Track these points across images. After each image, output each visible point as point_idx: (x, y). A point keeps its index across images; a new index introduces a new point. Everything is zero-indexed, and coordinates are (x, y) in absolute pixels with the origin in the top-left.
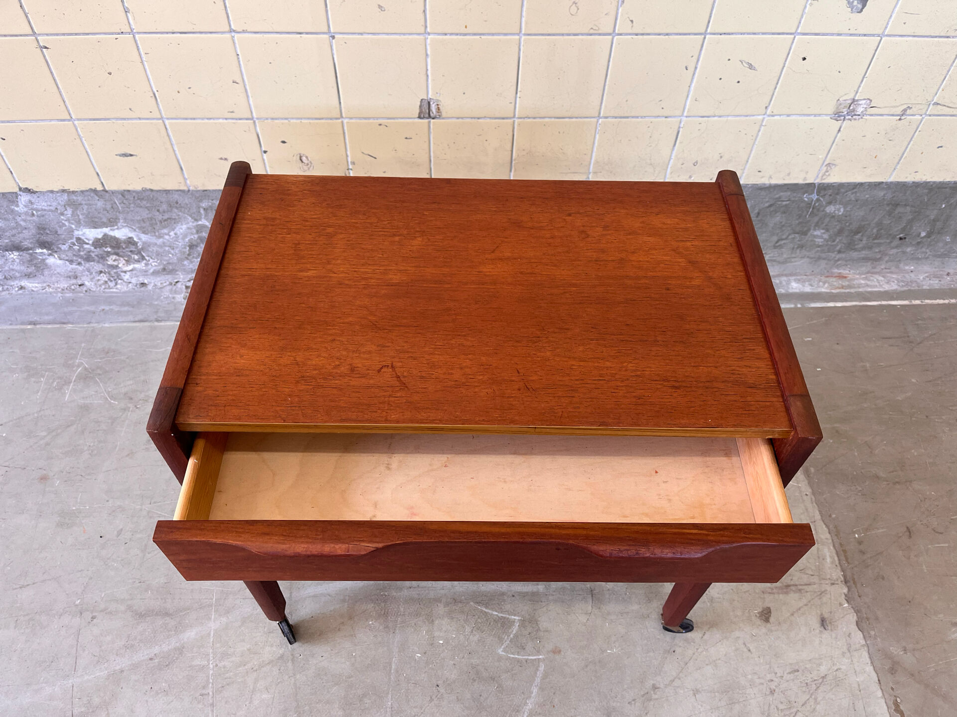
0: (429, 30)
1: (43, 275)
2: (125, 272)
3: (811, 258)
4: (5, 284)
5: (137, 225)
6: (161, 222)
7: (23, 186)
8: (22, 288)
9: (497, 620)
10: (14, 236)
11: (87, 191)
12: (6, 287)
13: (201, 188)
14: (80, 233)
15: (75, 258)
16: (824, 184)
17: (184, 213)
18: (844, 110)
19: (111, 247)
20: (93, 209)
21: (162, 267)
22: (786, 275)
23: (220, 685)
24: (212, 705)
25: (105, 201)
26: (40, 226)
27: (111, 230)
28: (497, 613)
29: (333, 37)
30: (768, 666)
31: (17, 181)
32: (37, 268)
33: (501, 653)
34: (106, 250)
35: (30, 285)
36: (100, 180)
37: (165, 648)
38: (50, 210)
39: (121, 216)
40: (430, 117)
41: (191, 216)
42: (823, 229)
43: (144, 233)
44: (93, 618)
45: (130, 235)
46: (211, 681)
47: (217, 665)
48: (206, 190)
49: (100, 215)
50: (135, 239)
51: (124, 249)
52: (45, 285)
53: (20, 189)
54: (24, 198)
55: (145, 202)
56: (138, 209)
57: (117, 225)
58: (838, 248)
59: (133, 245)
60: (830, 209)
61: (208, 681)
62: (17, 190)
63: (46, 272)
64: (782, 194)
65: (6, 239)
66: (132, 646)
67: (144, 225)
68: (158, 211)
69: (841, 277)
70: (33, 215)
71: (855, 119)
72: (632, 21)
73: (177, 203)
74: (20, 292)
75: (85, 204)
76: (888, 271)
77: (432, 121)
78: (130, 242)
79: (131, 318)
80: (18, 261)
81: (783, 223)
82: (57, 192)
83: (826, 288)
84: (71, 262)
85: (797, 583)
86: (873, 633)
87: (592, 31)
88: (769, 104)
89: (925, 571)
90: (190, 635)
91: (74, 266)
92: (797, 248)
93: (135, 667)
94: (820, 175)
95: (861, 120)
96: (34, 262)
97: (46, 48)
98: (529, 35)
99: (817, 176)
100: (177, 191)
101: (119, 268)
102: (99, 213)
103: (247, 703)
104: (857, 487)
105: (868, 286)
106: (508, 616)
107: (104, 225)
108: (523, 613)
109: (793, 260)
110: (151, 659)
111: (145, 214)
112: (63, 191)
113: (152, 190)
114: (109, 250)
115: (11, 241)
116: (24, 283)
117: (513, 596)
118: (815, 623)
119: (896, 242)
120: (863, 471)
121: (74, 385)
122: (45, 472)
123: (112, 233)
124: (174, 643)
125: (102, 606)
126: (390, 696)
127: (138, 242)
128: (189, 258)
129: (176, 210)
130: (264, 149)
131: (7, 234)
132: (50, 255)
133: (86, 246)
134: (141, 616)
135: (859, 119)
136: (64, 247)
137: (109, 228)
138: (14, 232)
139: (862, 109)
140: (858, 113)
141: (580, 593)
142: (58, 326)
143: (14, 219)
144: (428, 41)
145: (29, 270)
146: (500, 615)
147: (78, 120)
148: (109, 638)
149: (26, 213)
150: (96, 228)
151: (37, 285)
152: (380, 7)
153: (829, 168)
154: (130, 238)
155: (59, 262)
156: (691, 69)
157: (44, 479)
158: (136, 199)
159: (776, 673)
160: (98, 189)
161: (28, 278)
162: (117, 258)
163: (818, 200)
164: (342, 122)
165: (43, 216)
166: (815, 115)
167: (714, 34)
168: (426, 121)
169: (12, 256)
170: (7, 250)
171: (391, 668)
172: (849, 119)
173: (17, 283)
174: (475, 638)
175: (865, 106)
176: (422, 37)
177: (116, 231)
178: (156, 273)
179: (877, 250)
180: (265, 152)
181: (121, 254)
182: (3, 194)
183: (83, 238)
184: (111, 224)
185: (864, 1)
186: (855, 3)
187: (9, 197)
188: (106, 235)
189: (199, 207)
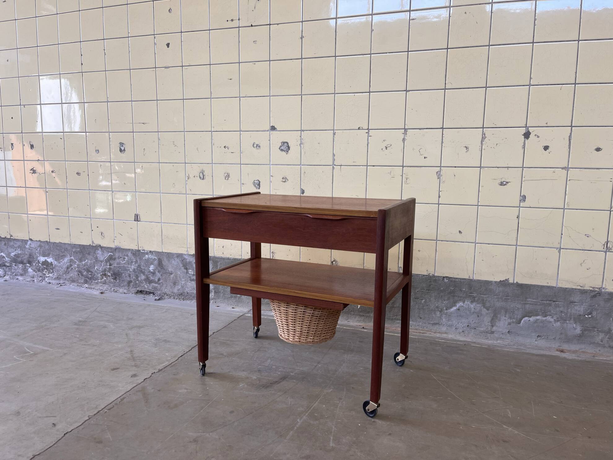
0: (136, 191)
2: (47, 277)
4: (14, 277)
6: (61, 256)
7: (30, 238)
8: (17, 279)
10: (23, 257)
11: (45, 241)
13: (74, 243)
14: (40, 258)
15: (35, 270)
17: (68, 253)
19: (46, 266)
20: (45, 249)
21: (57, 276)
25: (49, 246)
26: (30, 254)
29: (113, 192)
31: (30, 236)
32: (24, 272)
34: (44, 267)
36: (49, 238)
38: (34, 248)
39: (51, 253)
40: (137, 221)
41: (69, 255)
43: (56, 260)
45: (52, 261)
49: (46, 252)
50: (53, 263)
51: (49, 267)
52: (24, 279)
55: (58, 248)
56: (56, 250)
62: (28, 239)
63: (26, 274)
67: (56, 257)
68: (61, 251)
70: (30, 249)
72: (191, 190)
73: (67, 249)
75: (44, 247)
77: (138, 222)
78: (51, 264)
80: (21, 268)
82: (38, 241)
84: (34, 271)
87: (180, 193)
91: (34, 273)
94: (271, 256)
96: (25, 270)
97: (47, 192)
98: (163, 193)
100: (68, 244)
101: (46, 275)
107: (46, 256)
111: (58, 252)
112: (39, 241)
113: (61, 243)
115: (21, 259)
116: (20, 278)
128: (66, 273)
129: (66, 252)
130: (92, 229)
131: (21, 256)
132: (30, 267)
133: (40, 264)
136: (34, 264)
138: (23, 255)
143: (25, 250)
144: (137, 194)
145: (22, 272)
147: (49, 215)
149: (28, 248)
150: (44, 257)
151: (22, 279)
154: (52, 262)
155: (31, 270)
158: (57, 246)
160: (48, 241)
161: (21, 275)
164: (114, 221)
165: (32, 250)
168: (136, 222)
169: (20, 266)
170: (19, 263)
173: (17, 277)
176: (135, 193)
177: (49, 259)
178: (55, 279)
180: (92, 230)
181: (48, 269)
182: (25, 240)
183: (40, 260)
184: (48, 255)
185: (259, 185)
186: (256, 186)
187: (25, 242)
188: (46, 260)
189: (72, 251)
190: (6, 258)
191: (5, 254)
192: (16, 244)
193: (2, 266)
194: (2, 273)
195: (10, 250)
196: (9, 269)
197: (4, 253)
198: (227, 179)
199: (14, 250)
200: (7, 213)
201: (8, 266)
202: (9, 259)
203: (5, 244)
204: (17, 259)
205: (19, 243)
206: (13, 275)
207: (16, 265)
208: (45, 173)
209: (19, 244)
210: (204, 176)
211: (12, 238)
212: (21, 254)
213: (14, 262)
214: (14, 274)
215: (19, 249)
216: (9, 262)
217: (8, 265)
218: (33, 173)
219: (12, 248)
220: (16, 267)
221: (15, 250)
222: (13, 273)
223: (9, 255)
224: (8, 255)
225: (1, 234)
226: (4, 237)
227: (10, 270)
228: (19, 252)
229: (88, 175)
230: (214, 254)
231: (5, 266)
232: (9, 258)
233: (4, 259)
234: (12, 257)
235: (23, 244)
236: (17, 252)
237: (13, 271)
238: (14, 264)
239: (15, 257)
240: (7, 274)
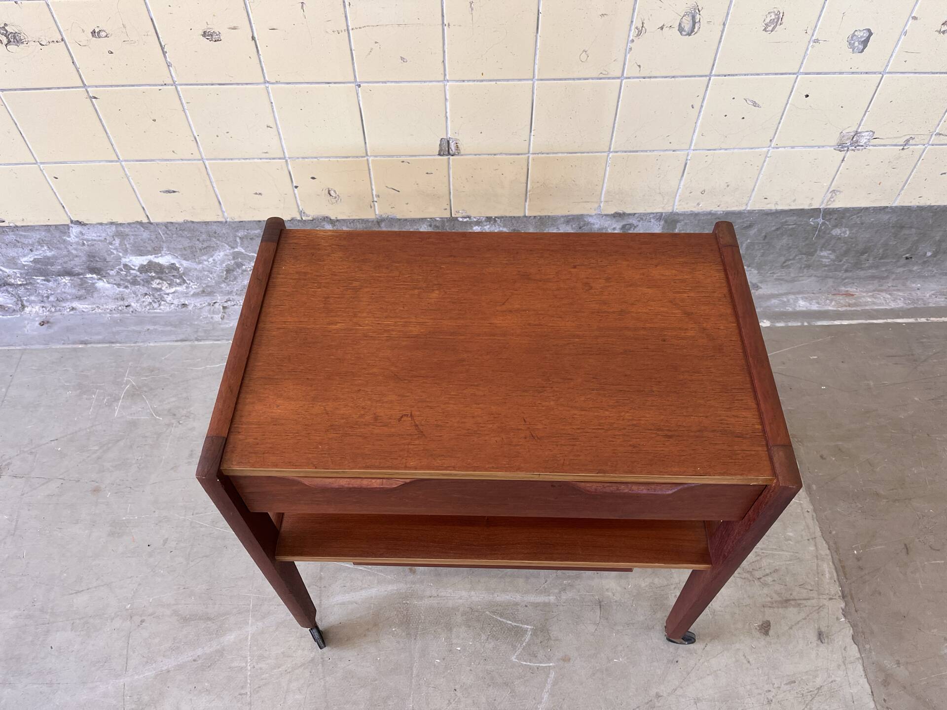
0: (448, 77)
1: (93, 297)
2: (168, 294)
3: (818, 277)
4: (58, 306)
5: (179, 253)
6: (201, 250)
7: (74, 219)
8: (73, 309)
9: (511, 629)
10: (65, 263)
11: (134, 223)
12: (58, 308)
13: (237, 220)
14: (127, 260)
15: (122, 282)
16: (829, 209)
17: (222, 242)
18: (847, 142)
19: (155, 272)
20: (139, 239)
21: (201, 289)
22: (793, 293)
23: (257, 686)
24: (250, 704)
25: (150, 232)
26: (90, 254)
27: (155, 257)
28: (511, 622)
29: (359, 86)
30: (766, 677)
31: (69, 214)
32: (88, 291)
33: (514, 660)
34: (150, 275)
35: (81, 306)
36: (146, 214)
37: (208, 650)
38: (100, 241)
39: (165, 245)
40: (449, 154)
41: (228, 244)
42: (829, 250)
43: (185, 259)
44: (142, 621)
45: (173, 261)
46: (249, 681)
47: (254, 667)
48: (242, 222)
49: (146, 244)
50: (177, 265)
51: (167, 274)
52: (94, 306)
53: (72, 222)
54: (75, 230)
55: (186, 233)
56: (180, 239)
57: (160, 253)
58: (844, 267)
59: (176, 270)
60: (836, 232)
61: (246, 682)
62: (68, 222)
63: (95, 295)
64: (788, 219)
65: (58, 266)
66: (178, 648)
67: (185, 252)
68: (198, 240)
69: (848, 295)
70: (84, 244)
71: (858, 150)
72: (639, 66)
73: (215, 233)
74: (72, 312)
75: (133, 235)
76: (896, 288)
77: (451, 157)
78: (173, 268)
79: (173, 337)
80: (69, 284)
81: (790, 245)
82: (106, 224)
83: (833, 306)
84: (119, 285)
85: (797, 598)
86: (867, 646)
87: (601, 76)
88: (774, 138)
89: (921, 587)
90: (230, 638)
91: (121, 289)
92: (804, 268)
93: (180, 667)
94: (825, 201)
95: (864, 150)
96: (85, 286)
97: (95, 98)
98: (541, 80)
99: (823, 202)
100: (215, 222)
101: (162, 290)
102: (144, 242)
103: (282, 702)
104: (858, 504)
105: (874, 303)
106: (521, 625)
107: (149, 253)
108: (535, 622)
109: (800, 279)
110: (194, 660)
111: (186, 243)
112: (112, 223)
113: (193, 222)
114: (154, 275)
115: (63, 267)
116: (75, 304)
117: (526, 606)
118: (813, 636)
119: (903, 261)
120: (864, 488)
121: (122, 402)
122: (97, 484)
123: (156, 260)
124: (215, 646)
125: (151, 610)
126: (411, 698)
127: (180, 268)
128: (226, 281)
129: (214, 239)
130: (295, 185)
131: (60, 261)
132: (99, 279)
133: (132, 272)
134: (186, 620)
135: (862, 149)
136: (112, 273)
137: (153, 256)
138: (66, 259)
139: (866, 141)
140: (861, 144)
141: (589, 604)
142: (107, 345)
143: (66, 247)
144: (447, 88)
145: (80, 293)
146: (514, 624)
147: (126, 161)
148: (157, 640)
149: (77, 243)
150: (142, 256)
151: (87, 306)
152: (402, 58)
153: (834, 195)
154: (173, 264)
155: (108, 286)
156: (697, 107)
157: (96, 490)
158: (178, 229)
159: (774, 684)
160: (143, 222)
161: (79, 299)
162: (161, 281)
163: (823, 224)
164: (368, 160)
165: (93, 245)
166: (819, 147)
167: (719, 76)
168: (446, 158)
169: (64, 280)
170: (59, 276)
171: (412, 672)
172: (852, 150)
173: (68, 305)
174: (490, 645)
175: (868, 138)
176: (441, 84)
177: (160, 258)
178: (195, 295)
179: (884, 269)
180: (296, 187)
181: (164, 278)
182: (56, 226)
183: (129, 264)
184: (156, 251)
185: (865, 43)
186: (856, 44)
187: (63, 229)
188: (150, 262)
189: (235, 237)
192: (25, 236)
194: (8, 301)
195: (10, 252)
196: (27, 289)
198: (770, 28)
199: (27, 251)
201: (21, 285)
202: (15, 271)
204: (48, 268)
205: (36, 236)
206: (51, 302)
207: (47, 281)
208: (63, 40)
209: (38, 236)
210: (694, 23)
211: (2, 224)
212: (55, 257)
213: (38, 274)
214: (52, 298)
215: (46, 248)
216: (18, 275)
217: (19, 283)
218: (9, 42)
219: (15, 246)
220: (51, 284)
221: (31, 250)
222: (48, 297)
223: (15, 263)
224: (10, 262)
228: (49, 254)
229: (253, 38)
230: (673, 208)
231: (8, 284)
232: (13, 269)
234: (24, 266)
235: (52, 235)
236: (41, 254)
237: (44, 293)
238: (39, 279)
239: (39, 266)
240: (27, 301)
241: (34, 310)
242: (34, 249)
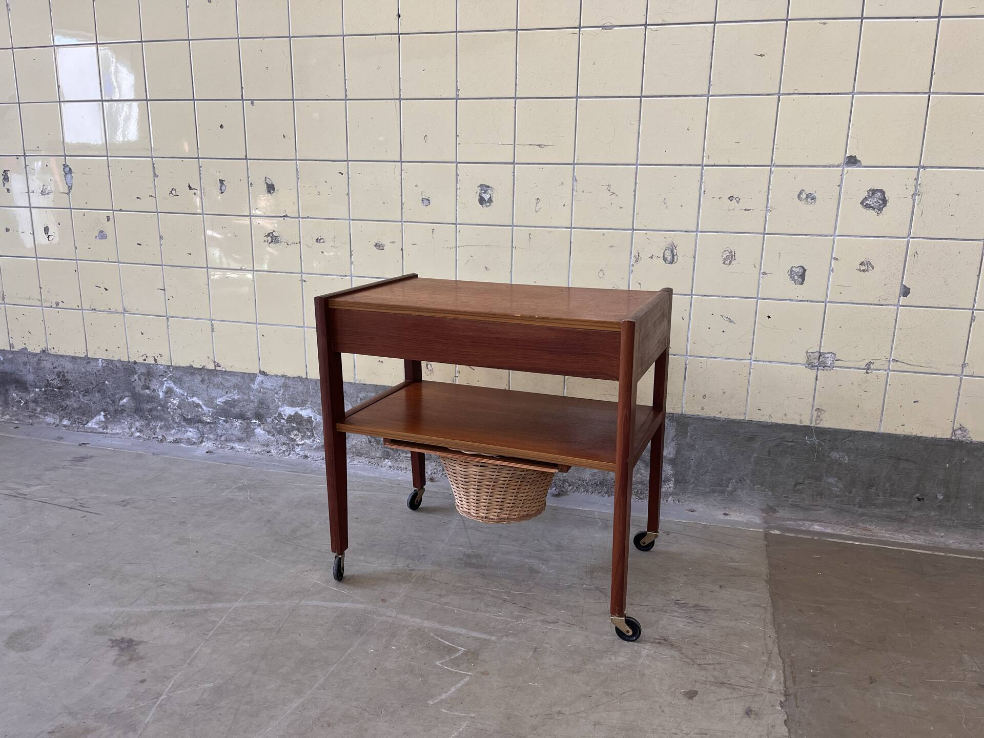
1: (249, 441)
2: (298, 445)
3: (834, 509)
4: (224, 444)
5: (317, 407)
7: (262, 370)
8: (232, 448)
10: (243, 406)
11: (297, 377)
12: (223, 446)
13: (363, 382)
14: (282, 409)
15: (272, 430)
16: (820, 428)
18: (815, 361)
19: (297, 424)
20: (296, 392)
22: (810, 521)
23: (219, 632)
24: (207, 640)
25: (304, 386)
26: (261, 401)
28: (449, 644)
30: (677, 724)
31: (261, 366)
32: (247, 435)
33: (438, 664)
34: (293, 425)
35: (238, 447)
36: (306, 370)
37: (197, 607)
38: (271, 390)
39: (310, 399)
42: (835, 477)
43: (319, 414)
44: (163, 585)
45: (311, 415)
46: (215, 629)
47: (224, 623)
48: (365, 384)
49: (298, 397)
50: (313, 419)
51: (304, 426)
52: (247, 448)
53: (260, 372)
54: (260, 378)
57: (305, 406)
58: (857, 500)
59: (310, 423)
60: (835, 455)
61: (213, 629)
62: (257, 372)
63: (251, 439)
64: (785, 434)
65: (238, 409)
66: (177, 602)
69: (865, 529)
70: (260, 391)
71: (827, 370)
72: (640, 284)
74: (230, 451)
75: (293, 387)
76: (918, 533)
78: (309, 421)
80: (238, 427)
81: (795, 466)
82: (280, 376)
84: (269, 432)
85: (733, 684)
86: (801, 732)
88: (752, 351)
89: (879, 707)
90: (219, 605)
91: (270, 437)
92: (817, 495)
93: (171, 612)
94: (814, 419)
95: (832, 371)
96: (248, 430)
97: (305, 281)
99: (811, 420)
100: (348, 383)
101: (296, 441)
102: (298, 395)
103: (231, 644)
104: (827, 643)
106: (456, 647)
107: (298, 405)
108: (470, 648)
109: (816, 508)
110: (184, 610)
112: (283, 376)
114: (295, 425)
115: (240, 411)
116: (237, 446)
117: (468, 637)
118: (739, 708)
119: (915, 503)
120: (837, 636)
121: (232, 490)
122: (185, 520)
123: (300, 412)
124: (204, 607)
125: (173, 581)
127: (314, 421)
131: (241, 405)
132: (259, 425)
133: (282, 421)
134: (194, 590)
135: (830, 370)
136: (269, 420)
137: (300, 408)
138: (245, 403)
139: (830, 362)
140: (828, 365)
141: (526, 647)
142: (242, 467)
143: (249, 393)
145: (242, 436)
146: (451, 645)
147: (308, 327)
148: (165, 596)
149: (257, 390)
150: (293, 407)
151: (242, 447)
152: (486, 268)
153: (819, 413)
154: (311, 417)
155: (263, 432)
156: (686, 318)
157: (183, 523)
159: (682, 731)
160: (303, 377)
161: (239, 441)
162: (298, 433)
163: (819, 444)
165: (265, 393)
166: (792, 364)
167: (698, 295)
169: (237, 423)
170: (235, 418)
171: (346, 652)
172: (822, 369)
173: (231, 444)
174: (423, 652)
175: (832, 359)
177: (303, 411)
178: (317, 449)
179: (899, 510)
181: (301, 430)
182: (249, 374)
183: (283, 413)
184: (302, 404)
185: (803, 276)
186: (796, 277)
187: (252, 377)
188: (296, 413)
189: (357, 397)
190: (204, 407)
191: (203, 400)
192: (228, 380)
193: (194, 423)
194: (195, 436)
195: (214, 392)
196: (211, 427)
197: (198, 399)
198: (728, 262)
199: (224, 393)
200: (209, 320)
201: (209, 423)
203: (203, 381)
204: (231, 410)
205: (234, 380)
206: (221, 441)
207: (226, 422)
208: (300, 243)
209: (236, 381)
210: (673, 256)
211: (218, 368)
212: (239, 401)
213: (223, 414)
214: (223, 438)
215: (236, 391)
216: (210, 414)
217: (208, 421)
218: (272, 241)
219: (218, 388)
220: (227, 425)
221: (227, 393)
222: (221, 436)
223: (212, 403)
224: (210, 402)
225: (193, 361)
226: (201, 367)
227: (212, 431)
228: (236, 397)
229: (402, 249)
230: (682, 410)
231: (201, 421)
232: (209, 408)
233: (200, 410)
234: (218, 405)
235: (244, 380)
236: (231, 396)
237: (220, 432)
238: (222, 419)
239: (226, 407)
240: (207, 438)
241: (208, 445)
242: (229, 392)
